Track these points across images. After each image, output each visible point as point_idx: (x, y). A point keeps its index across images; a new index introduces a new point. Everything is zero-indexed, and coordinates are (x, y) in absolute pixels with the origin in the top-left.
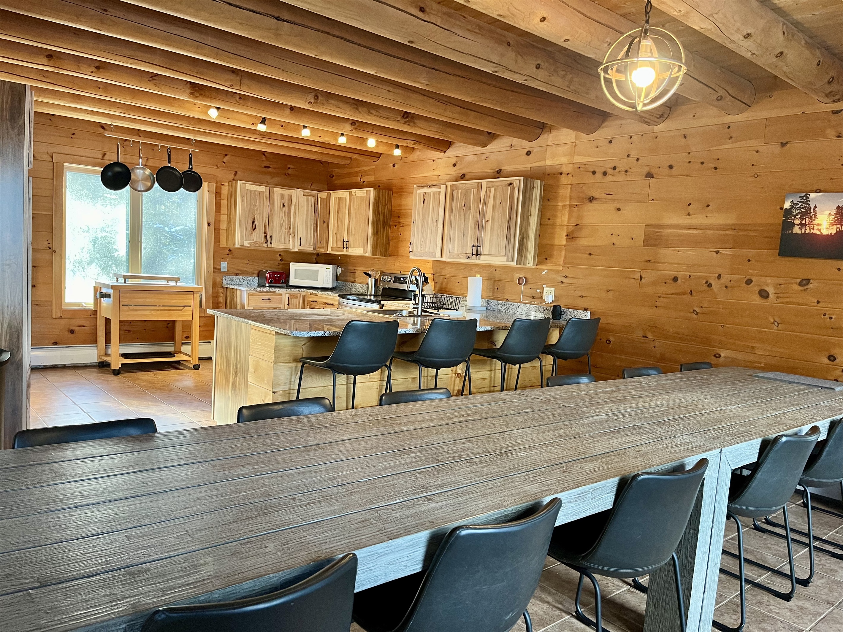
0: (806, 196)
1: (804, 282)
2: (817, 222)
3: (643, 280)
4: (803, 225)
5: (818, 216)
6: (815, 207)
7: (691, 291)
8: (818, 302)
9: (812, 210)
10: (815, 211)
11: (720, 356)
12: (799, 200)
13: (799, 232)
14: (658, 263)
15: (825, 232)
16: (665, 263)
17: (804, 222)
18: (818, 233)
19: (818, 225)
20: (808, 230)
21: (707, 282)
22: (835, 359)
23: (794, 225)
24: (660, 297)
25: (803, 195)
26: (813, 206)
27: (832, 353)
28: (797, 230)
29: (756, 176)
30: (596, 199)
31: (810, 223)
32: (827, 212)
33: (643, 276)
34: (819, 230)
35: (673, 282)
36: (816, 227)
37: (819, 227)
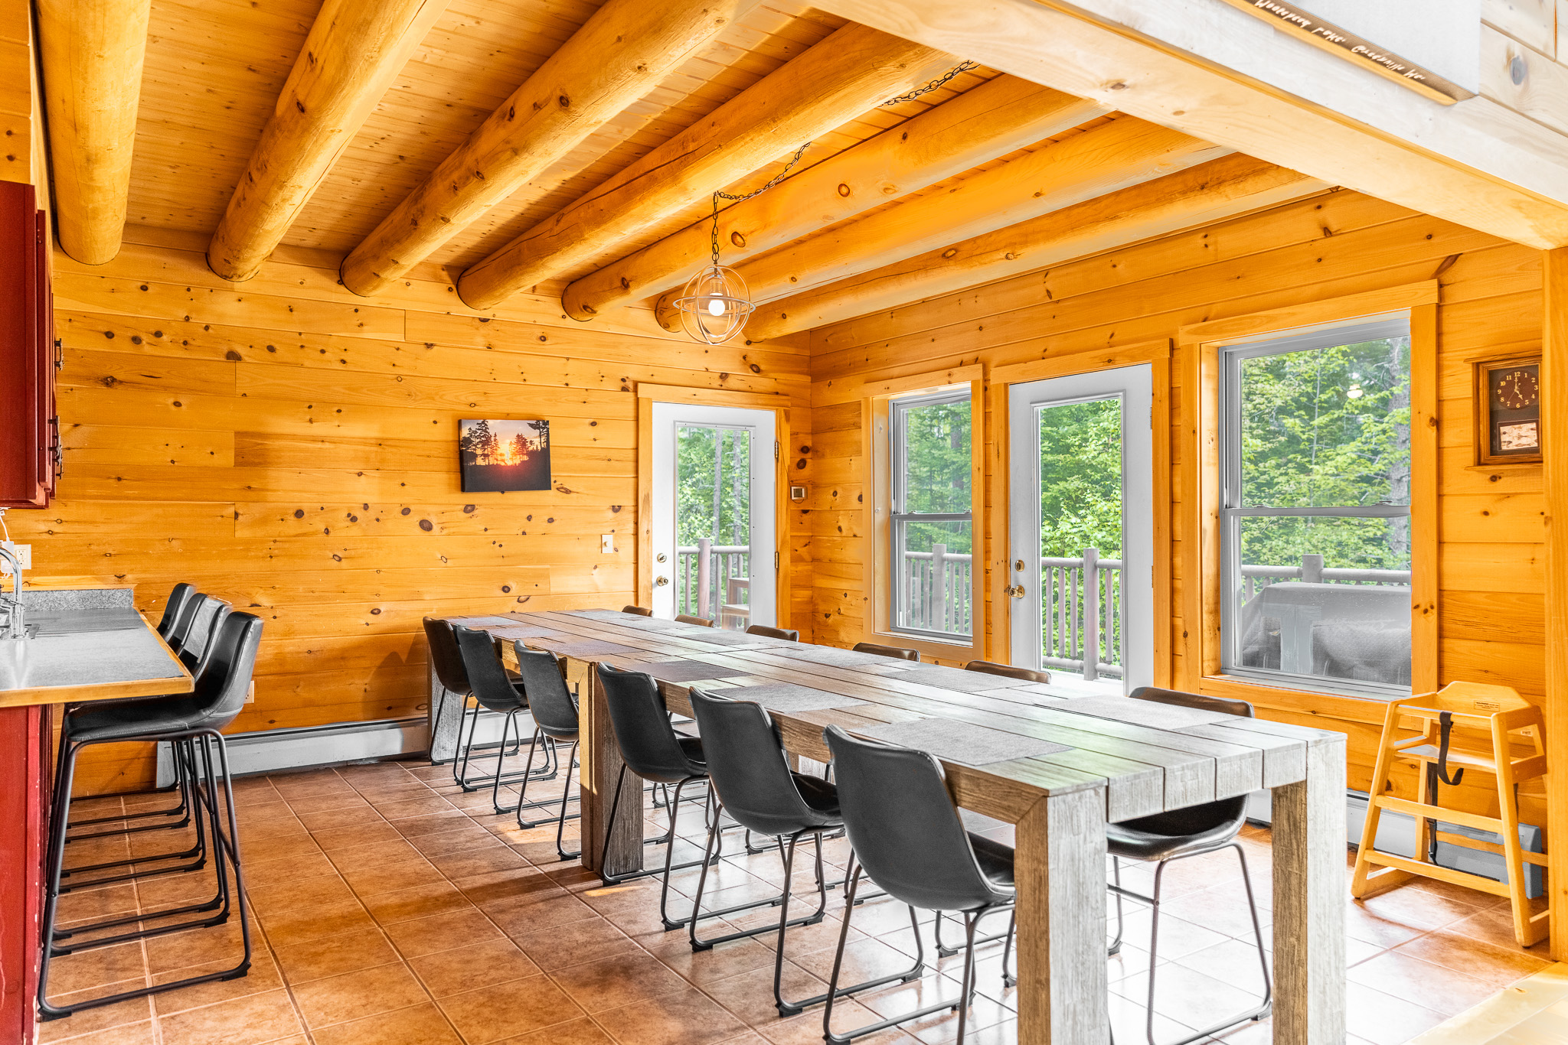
0: (483, 422)
1: (469, 508)
2: (499, 451)
3: (240, 517)
4: (486, 456)
5: (500, 445)
6: (495, 435)
7: (327, 529)
8: (486, 530)
9: (493, 439)
10: (495, 440)
11: (379, 611)
12: (477, 427)
13: (483, 464)
14: (267, 490)
15: (510, 463)
16: (278, 491)
17: (486, 452)
18: (503, 464)
19: (501, 455)
20: (492, 461)
21: (349, 515)
22: (509, 589)
23: (476, 456)
24: (275, 541)
25: (480, 421)
26: (493, 435)
27: (506, 584)
28: (480, 462)
29: (399, 379)
30: (121, 382)
31: (493, 453)
32: (508, 441)
33: (240, 511)
34: (503, 461)
35: (296, 519)
36: (499, 458)
37: (503, 458)
